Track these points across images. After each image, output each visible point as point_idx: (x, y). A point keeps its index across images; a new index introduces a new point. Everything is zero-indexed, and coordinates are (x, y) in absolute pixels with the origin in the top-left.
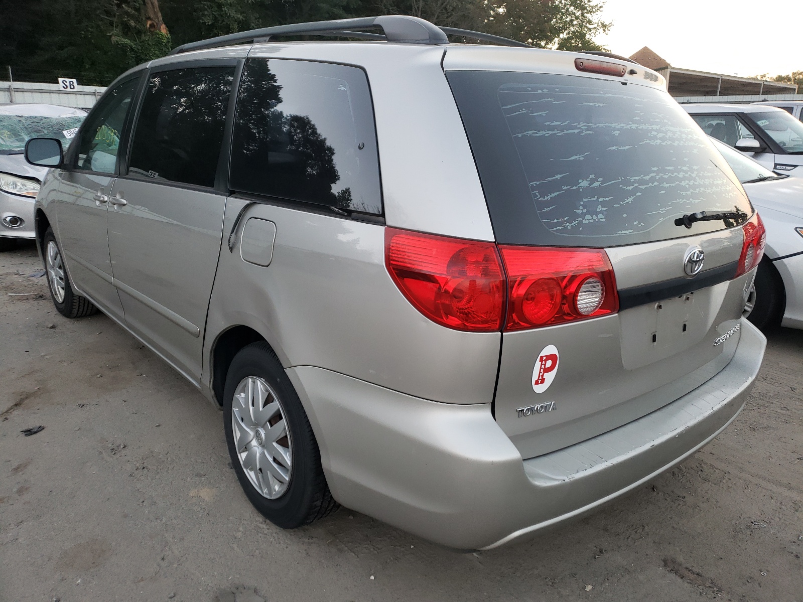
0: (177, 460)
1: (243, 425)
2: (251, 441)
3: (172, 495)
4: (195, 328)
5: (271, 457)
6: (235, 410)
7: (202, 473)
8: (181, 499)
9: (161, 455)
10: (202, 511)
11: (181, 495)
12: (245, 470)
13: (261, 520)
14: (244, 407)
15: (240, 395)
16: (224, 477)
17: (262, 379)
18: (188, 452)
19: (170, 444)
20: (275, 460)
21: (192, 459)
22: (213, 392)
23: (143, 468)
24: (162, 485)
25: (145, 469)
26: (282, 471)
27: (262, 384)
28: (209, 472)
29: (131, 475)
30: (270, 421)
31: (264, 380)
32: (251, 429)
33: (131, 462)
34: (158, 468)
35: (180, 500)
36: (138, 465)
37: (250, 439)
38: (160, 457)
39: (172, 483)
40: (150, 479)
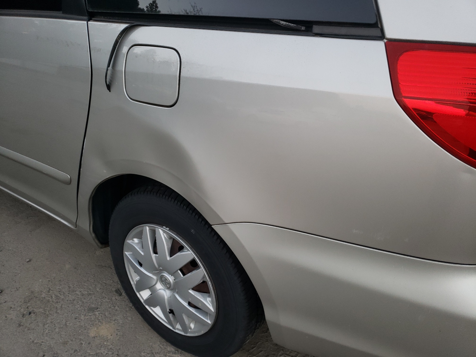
0: (62, 297)
1: (142, 269)
2: (155, 284)
3: (72, 341)
4: (65, 176)
5: (185, 301)
6: (127, 253)
7: (93, 306)
8: (84, 343)
9: (44, 294)
10: (110, 353)
11: (82, 338)
12: (147, 307)
13: (173, 350)
14: (143, 254)
15: (133, 241)
16: (116, 307)
17: (164, 227)
18: (71, 286)
19: (48, 280)
20: (190, 304)
21: (77, 292)
22: (93, 235)
23: (30, 313)
24: (57, 330)
25: (32, 314)
26: (201, 315)
27: (164, 232)
28: (100, 304)
29: (20, 325)
30: (181, 270)
31: (168, 229)
32: (154, 274)
33: (14, 308)
34: (45, 310)
35: (82, 344)
36: (22, 310)
37: (154, 283)
38: (43, 296)
39: (66, 324)
40: (41, 325)
